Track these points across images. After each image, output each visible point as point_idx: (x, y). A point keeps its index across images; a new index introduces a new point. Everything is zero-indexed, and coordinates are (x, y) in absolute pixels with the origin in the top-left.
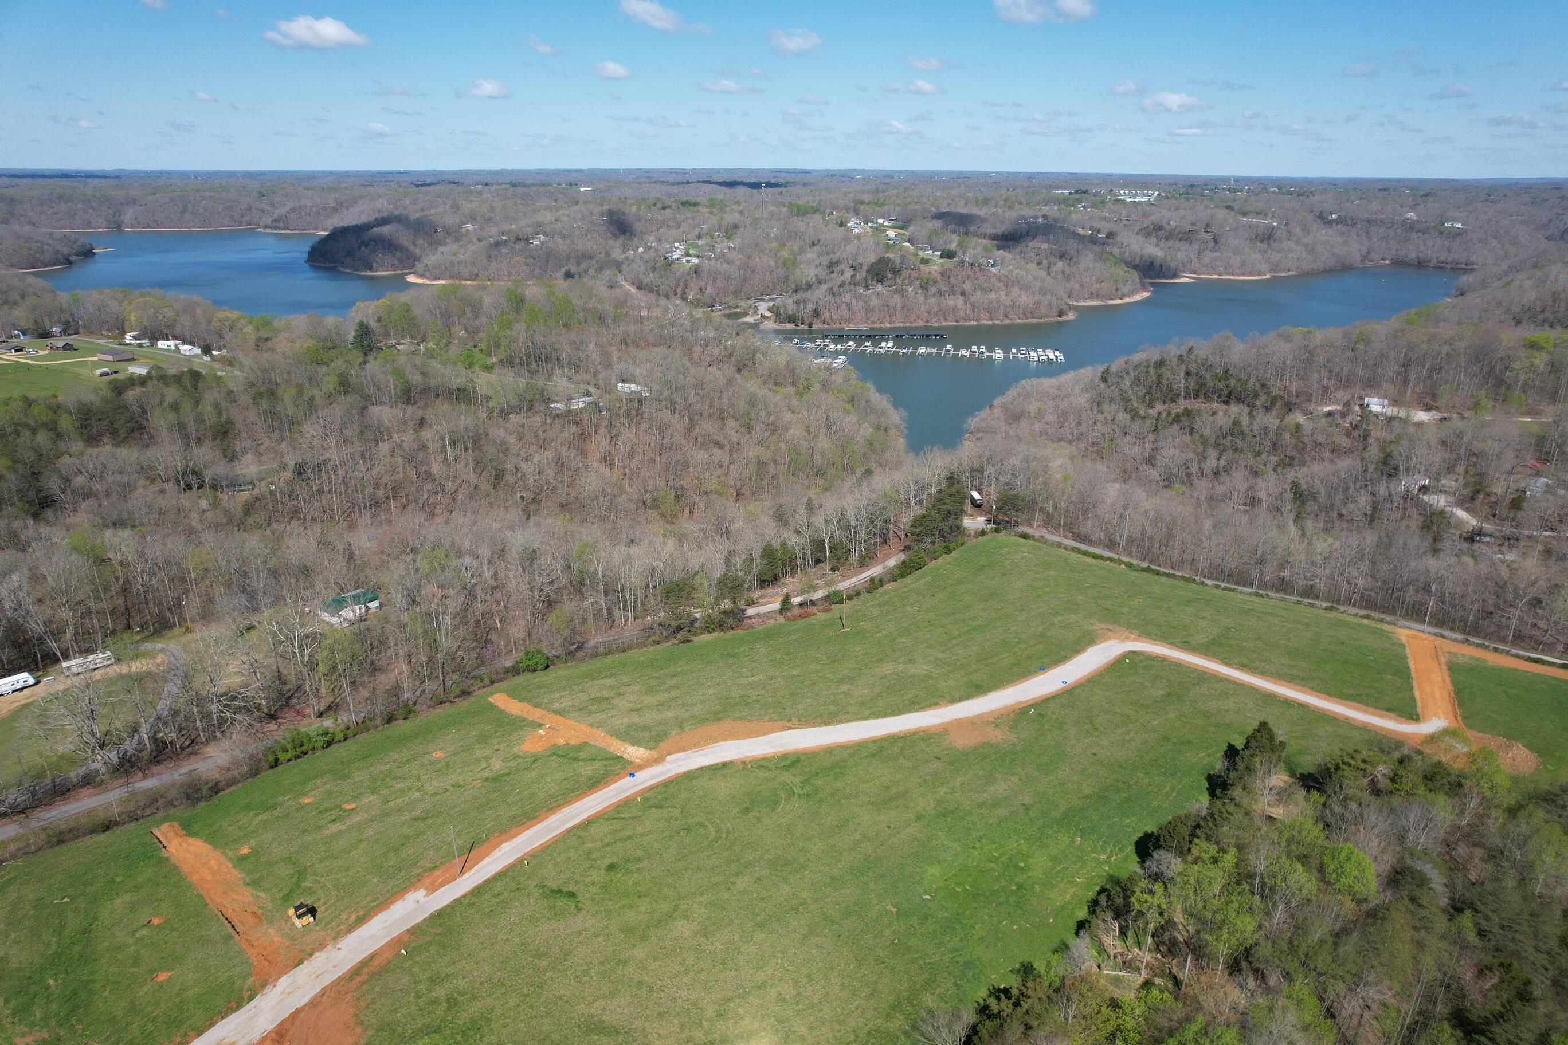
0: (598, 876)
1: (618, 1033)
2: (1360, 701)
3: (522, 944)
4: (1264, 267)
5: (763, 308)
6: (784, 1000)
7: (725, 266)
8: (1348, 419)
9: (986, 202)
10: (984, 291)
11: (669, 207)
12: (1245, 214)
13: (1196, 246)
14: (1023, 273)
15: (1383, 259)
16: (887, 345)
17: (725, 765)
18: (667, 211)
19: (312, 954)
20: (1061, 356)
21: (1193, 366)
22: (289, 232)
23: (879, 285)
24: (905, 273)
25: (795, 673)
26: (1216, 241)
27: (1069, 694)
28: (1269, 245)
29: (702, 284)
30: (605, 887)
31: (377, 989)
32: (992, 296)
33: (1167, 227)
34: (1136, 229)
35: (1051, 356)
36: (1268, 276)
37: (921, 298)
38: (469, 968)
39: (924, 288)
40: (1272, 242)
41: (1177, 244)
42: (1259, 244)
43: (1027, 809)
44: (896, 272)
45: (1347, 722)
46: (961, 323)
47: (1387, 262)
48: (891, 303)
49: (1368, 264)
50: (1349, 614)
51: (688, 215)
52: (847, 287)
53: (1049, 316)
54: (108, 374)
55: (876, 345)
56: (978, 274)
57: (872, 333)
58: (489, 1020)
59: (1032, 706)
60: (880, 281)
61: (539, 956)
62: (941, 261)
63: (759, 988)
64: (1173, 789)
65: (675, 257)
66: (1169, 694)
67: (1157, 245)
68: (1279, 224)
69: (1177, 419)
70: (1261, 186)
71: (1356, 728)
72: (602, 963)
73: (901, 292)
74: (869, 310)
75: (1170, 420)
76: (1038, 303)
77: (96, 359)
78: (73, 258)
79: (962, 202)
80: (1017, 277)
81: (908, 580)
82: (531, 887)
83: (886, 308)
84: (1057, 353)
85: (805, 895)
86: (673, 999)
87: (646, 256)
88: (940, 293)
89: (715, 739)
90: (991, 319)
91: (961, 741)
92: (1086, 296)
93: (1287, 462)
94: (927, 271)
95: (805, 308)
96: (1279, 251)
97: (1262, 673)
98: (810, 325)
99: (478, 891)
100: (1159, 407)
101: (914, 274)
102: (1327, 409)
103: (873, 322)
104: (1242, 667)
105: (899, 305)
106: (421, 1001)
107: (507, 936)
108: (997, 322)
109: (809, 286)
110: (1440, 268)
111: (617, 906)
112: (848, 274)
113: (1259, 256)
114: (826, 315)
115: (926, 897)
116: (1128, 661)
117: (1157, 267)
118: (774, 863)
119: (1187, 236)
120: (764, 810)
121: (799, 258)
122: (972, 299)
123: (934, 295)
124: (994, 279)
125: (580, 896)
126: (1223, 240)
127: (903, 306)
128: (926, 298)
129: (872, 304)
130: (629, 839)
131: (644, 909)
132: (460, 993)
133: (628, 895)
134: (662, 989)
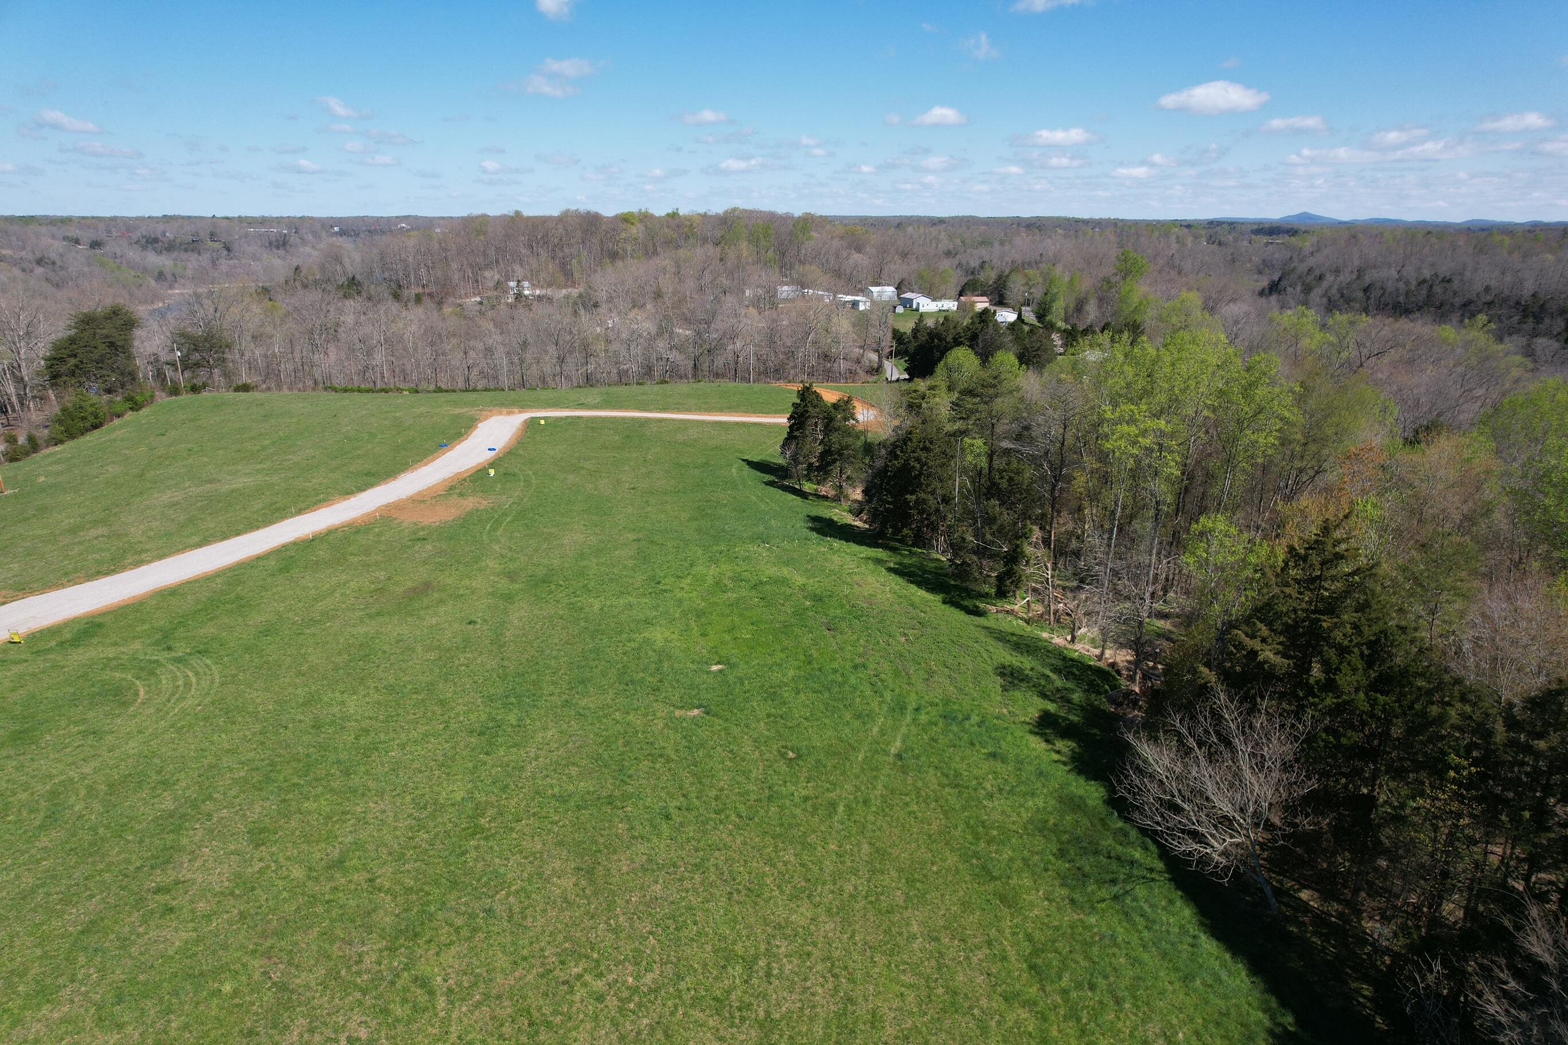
12: (250, 224)
26: (228, 249)
27: (513, 455)
28: (286, 250)
33: (164, 239)
34: (126, 241)
40: (287, 246)
42: (275, 250)
67: (157, 256)
68: (289, 231)
96: (299, 257)
102: (474, 300)
104: (664, 410)
113: (278, 261)
115: (715, 668)
116: (542, 422)
117: (169, 277)
118: (268, 779)
119: (193, 245)
120: (91, 714)
126: (235, 247)
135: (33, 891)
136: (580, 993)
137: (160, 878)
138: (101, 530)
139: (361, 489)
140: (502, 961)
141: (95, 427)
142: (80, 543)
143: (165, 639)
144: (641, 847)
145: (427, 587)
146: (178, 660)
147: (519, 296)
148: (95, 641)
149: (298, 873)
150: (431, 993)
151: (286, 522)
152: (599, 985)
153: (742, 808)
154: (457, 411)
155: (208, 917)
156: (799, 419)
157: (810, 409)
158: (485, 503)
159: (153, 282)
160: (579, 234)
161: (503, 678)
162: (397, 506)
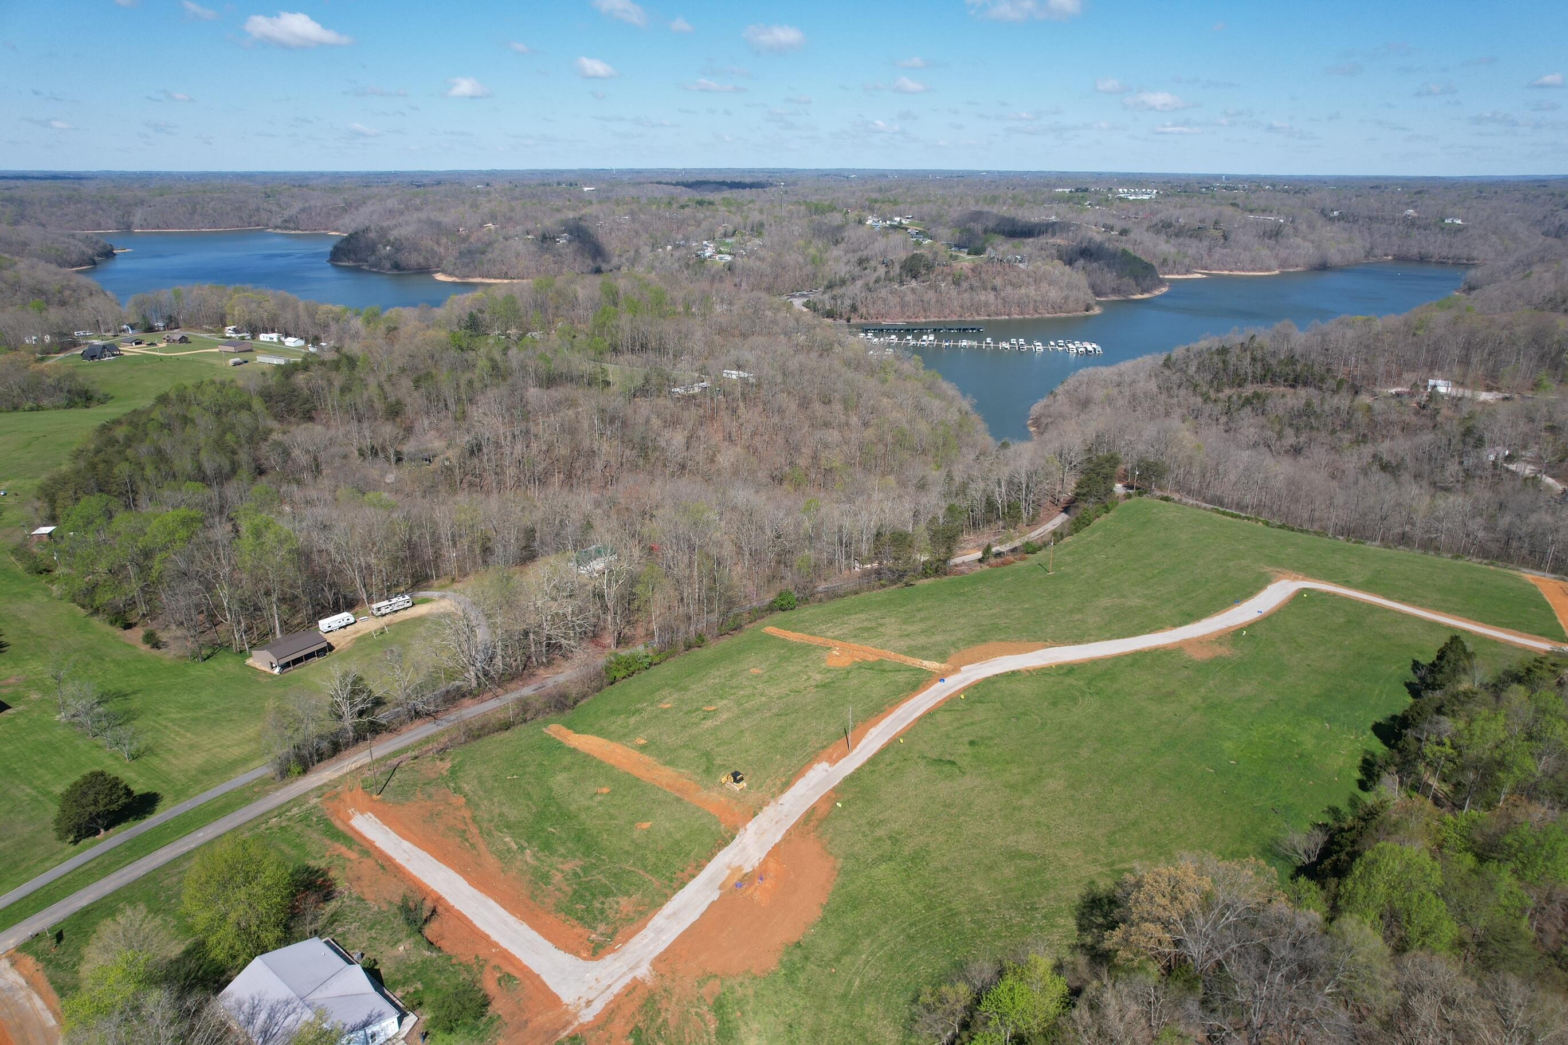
0: (965, 749)
1: (1036, 858)
2: (1514, 628)
3: (930, 798)
5: (798, 303)
6: (1156, 832)
7: (758, 263)
8: (1417, 399)
9: (994, 200)
10: (1014, 286)
11: (687, 206)
12: (1251, 211)
13: (1206, 243)
14: (1050, 268)
15: (1386, 255)
16: (929, 339)
17: (1013, 672)
18: (687, 209)
19: (761, 808)
20: (1099, 348)
21: (1259, 354)
22: (300, 232)
23: (914, 280)
24: (938, 269)
25: (1027, 606)
26: (1225, 238)
27: (1267, 620)
28: (1277, 242)
29: (737, 280)
30: (975, 756)
31: (830, 831)
32: (1023, 291)
33: (1176, 224)
34: (1145, 225)
35: (1090, 348)
36: (1277, 272)
37: (954, 293)
38: (895, 816)
39: (957, 283)
40: (1279, 239)
41: (1188, 241)
42: (1267, 241)
43: (1276, 704)
44: (929, 268)
45: (1507, 644)
46: (993, 318)
47: (1390, 258)
48: (926, 298)
49: (1372, 260)
50: (1475, 562)
51: (708, 213)
52: (882, 283)
53: (1076, 311)
54: (240, 364)
55: (917, 337)
56: (1007, 270)
57: (911, 328)
59: (1242, 629)
60: (915, 277)
61: (947, 806)
62: (969, 257)
63: (1134, 824)
64: (1381, 692)
65: (707, 254)
66: (1349, 621)
67: (1167, 242)
68: (1286, 221)
69: (1248, 401)
70: (1256, 184)
71: (1518, 649)
72: (1001, 810)
73: (935, 288)
74: (903, 305)
75: (1241, 402)
76: (1066, 298)
77: (217, 350)
78: (96, 259)
79: (972, 202)
80: (1044, 273)
81: (1082, 534)
82: (915, 758)
83: (920, 303)
84: (1094, 346)
85: (1138, 760)
86: (1070, 834)
87: (677, 254)
88: (972, 288)
89: (994, 655)
90: (1022, 313)
91: (1200, 655)
92: (1108, 291)
93: (1362, 439)
94: (958, 267)
95: (842, 303)
96: (1287, 248)
97: (1421, 606)
98: (848, 320)
99: (873, 761)
100: (1227, 391)
101: (946, 270)
102: (1393, 391)
103: (908, 317)
104: (1402, 601)
105: (933, 300)
106: (869, 839)
107: (915, 792)
108: (1027, 316)
109: (843, 282)
110: (1442, 263)
111: (993, 770)
112: (882, 270)
113: (1269, 252)
114: (863, 310)
115: (1233, 762)
116: (1306, 595)
117: (1171, 263)
118: (1101, 739)
119: (1197, 233)
120: (1069, 703)
121: (826, 256)
122: (1003, 294)
123: (966, 290)
124: (1023, 275)
125: (959, 763)
126: (1232, 237)
127: (937, 301)
128: (959, 293)
129: (907, 299)
130: (972, 724)
131: (1015, 771)
132: (898, 833)
133: (997, 762)
134: (1057, 827)
135: (1056, 742)
136: (1138, 805)
137: (1076, 750)
138: (1079, 616)
139: (1181, 625)
140: (1127, 794)
141: (1087, 525)
142: (1072, 622)
143: (1089, 683)
144: (1168, 791)
145: (1174, 693)
146: (1091, 694)
148: (1072, 675)
149: (1099, 761)
150: (1113, 792)
152: (1142, 806)
153: (1199, 796)
154: (1266, 569)
155: (1083, 762)
158: (1228, 652)
161: (1170, 738)
162: (1189, 642)
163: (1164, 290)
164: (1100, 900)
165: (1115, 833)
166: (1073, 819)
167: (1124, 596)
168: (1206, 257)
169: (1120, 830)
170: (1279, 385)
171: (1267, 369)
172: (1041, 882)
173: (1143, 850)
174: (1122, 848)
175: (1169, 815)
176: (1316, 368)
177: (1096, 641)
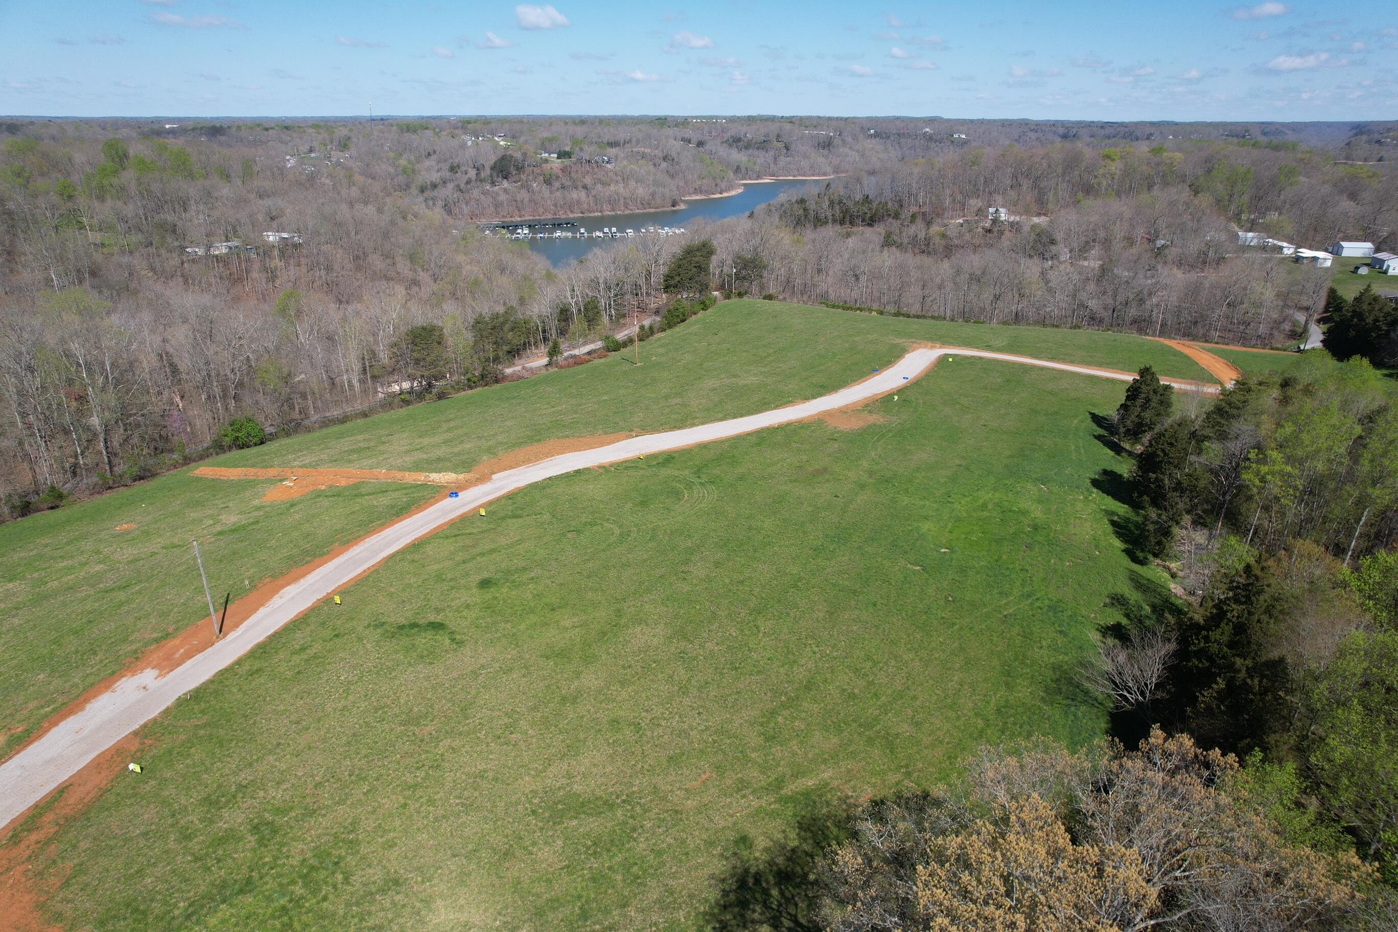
0: (470, 595)
1: (611, 807)
3: (376, 710)
4: (829, 169)
6: (852, 696)
8: (981, 225)
10: (604, 184)
12: (806, 126)
13: (772, 153)
14: (636, 168)
16: (524, 232)
17: (578, 472)
21: (836, 199)
23: (505, 181)
24: (529, 170)
25: (605, 398)
26: (787, 148)
27: (917, 385)
28: (829, 150)
30: (488, 607)
31: (84, 845)
32: (612, 188)
33: (745, 140)
36: (832, 177)
37: (547, 194)
38: (283, 766)
39: (548, 182)
40: (831, 148)
41: (756, 153)
42: (821, 150)
43: (968, 469)
44: (520, 168)
46: (586, 215)
48: (519, 197)
52: (473, 184)
53: (663, 207)
55: (512, 231)
56: (596, 170)
57: (506, 225)
58: (353, 844)
60: (506, 178)
61: (413, 720)
62: (559, 160)
63: (808, 688)
64: (1077, 447)
66: (1008, 381)
67: (739, 153)
68: (835, 134)
72: (535, 708)
73: (529, 189)
74: (498, 205)
76: (653, 195)
80: (631, 172)
81: (677, 329)
82: (360, 629)
83: (514, 203)
85: (794, 569)
86: (683, 734)
88: (563, 187)
90: (613, 210)
91: (848, 425)
92: (692, 190)
94: (549, 168)
96: (838, 156)
99: (262, 650)
101: (537, 171)
102: (958, 221)
103: (503, 216)
104: (1052, 359)
105: (526, 200)
106: (194, 845)
107: (343, 702)
108: (619, 213)
109: (434, 186)
111: (522, 627)
112: (472, 173)
113: (824, 160)
115: (943, 550)
116: (950, 360)
117: (743, 170)
118: (725, 545)
119: (763, 145)
120: (667, 501)
121: (417, 167)
122: (594, 192)
123: (558, 189)
124: (611, 174)
125: (452, 625)
126: (793, 147)
127: (530, 201)
128: (551, 192)
129: (500, 198)
130: (492, 551)
131: (567, 623)
132: (279, 811)
133: (532, 611)
134: (655, 723)
135: (647, 560)
136: (808, 649)
137: (683, 568)
138: (678, 400)
139: (814, 397)
140: (786, 630)
141: (683, 321)
142: (669, 407)
143: (698, 472)
144: (857, 612)
145: (825, 470)
146: (702, 484)
147: (995, 221)
148: (671, 465)
149: (727, 581)
150: (759, 631)
151: (768, 413)
152: (816, 649)
153: (910, 613)
154: (898, 341)
155: (696, 585)
156: (1133, 391)
157: (1142, 387)
158: (882, 420)
159: (732, 174)
160: (1060, 170)
161: (837, 528)
162: (830, 414)
163: (740, 191)
164: (758, 877)
165: (773, 713)
166: (687, 701)
167: (735, 376)
168: (772, 165)
169: (783, 706)
170: (858, 225)
171: (845, 212)
172: (627, 866)
173: (835, 740)
174: (794, 745)
175: (869, 658)
176: (890, 205)
177: (703, 424)
